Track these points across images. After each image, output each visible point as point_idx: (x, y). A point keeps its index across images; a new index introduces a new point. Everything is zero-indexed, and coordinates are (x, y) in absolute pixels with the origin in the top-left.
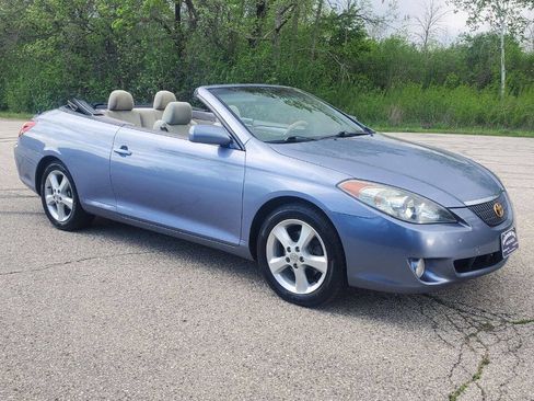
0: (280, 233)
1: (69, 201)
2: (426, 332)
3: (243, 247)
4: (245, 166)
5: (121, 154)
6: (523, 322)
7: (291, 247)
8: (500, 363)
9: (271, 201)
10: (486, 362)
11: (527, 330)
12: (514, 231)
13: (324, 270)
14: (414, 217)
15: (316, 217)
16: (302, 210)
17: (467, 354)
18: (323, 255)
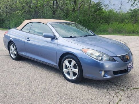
0: (66, 62)
1: (15, 52)
2: (105, 91)
3: (57, 66)
4: (57, 44)
5: (27, 40)
6: (134, 89)
7: (69, 66)
8: (124, 101)
9: (64, 53)
10: (120, 100)
11: (134, 91)
12: (132, 63)
13: (77, 73)
14: (102, 59)
15: (75, 58)
16: (72, 56)
17: (115, 98)
18: (77, 69)
